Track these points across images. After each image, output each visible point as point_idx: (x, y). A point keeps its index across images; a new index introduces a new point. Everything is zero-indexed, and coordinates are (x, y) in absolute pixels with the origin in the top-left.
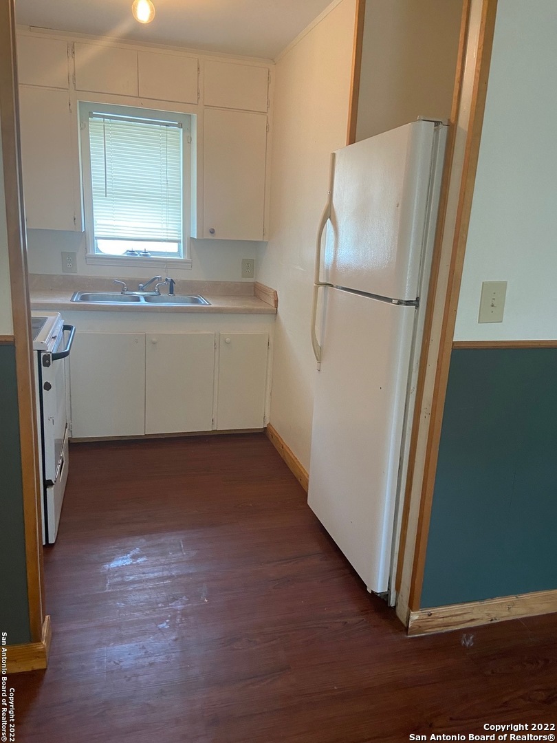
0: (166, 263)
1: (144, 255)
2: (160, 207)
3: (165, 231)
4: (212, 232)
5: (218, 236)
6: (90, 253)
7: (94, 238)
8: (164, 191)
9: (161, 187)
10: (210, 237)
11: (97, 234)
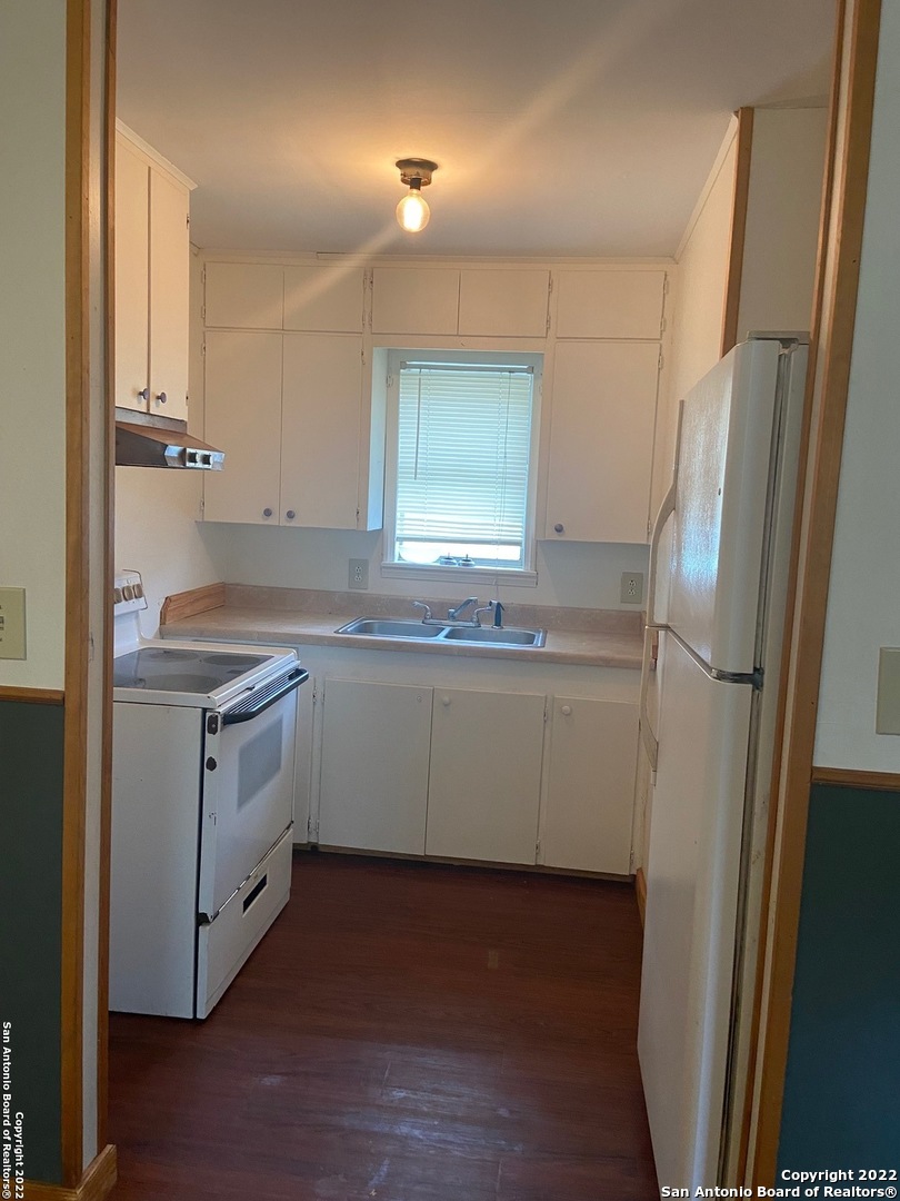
0: (498, 578)
1: (464, 565)
2: (493, 492)
3: (497, 528)
4: (559, 529)
5: (568, 536)
6: (388, 561)
7: (394, 539)
8: (500, 468)
9: (497, 463)
10: (556, 537)
11: (398, 533)
